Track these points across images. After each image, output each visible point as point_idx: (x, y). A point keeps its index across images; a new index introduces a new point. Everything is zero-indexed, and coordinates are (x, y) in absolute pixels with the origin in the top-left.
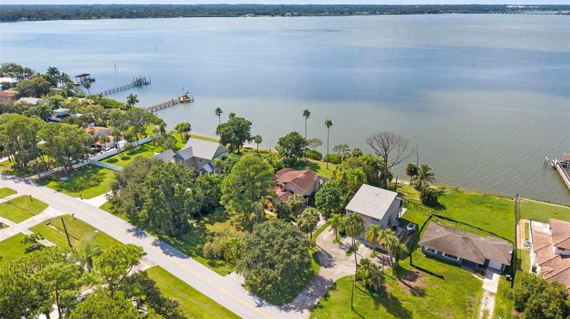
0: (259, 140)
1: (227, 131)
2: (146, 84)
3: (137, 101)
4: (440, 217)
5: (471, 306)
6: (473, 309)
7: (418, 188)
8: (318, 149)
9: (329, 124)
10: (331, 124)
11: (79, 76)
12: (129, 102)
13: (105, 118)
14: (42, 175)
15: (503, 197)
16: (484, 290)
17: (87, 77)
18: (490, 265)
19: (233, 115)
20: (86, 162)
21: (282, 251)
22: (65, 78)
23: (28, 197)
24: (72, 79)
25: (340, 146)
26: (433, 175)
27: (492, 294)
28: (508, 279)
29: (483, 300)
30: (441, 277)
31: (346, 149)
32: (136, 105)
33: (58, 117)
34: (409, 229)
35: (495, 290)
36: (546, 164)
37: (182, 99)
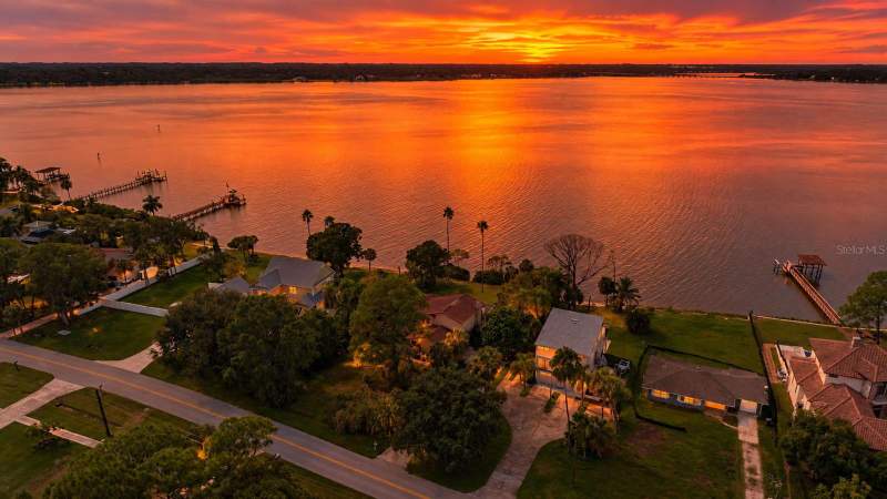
0: (371, 255)
1: (324, 244)
2: (160, 181)
3: (160, 206)
4: (658, 348)
5: (732, 465)
6: (733, 468)
7: (618, 311)
8: (464, 264)
9: (483, 225)
10: (486, 227)
11: (41, 171)
12: (146, 207)
13: (113, 233)
14: (25, 329)
15: (732, 316)
16: (741, 442)
17: (56, 173)
18: (741, 409)
19: (330, 219)
20: (96, 305)
21: (465, 411)
22: (22, 175)
23: (11, 364)
24: (35, 176)
25: (496, 258)
26: (636, 291)
27: (753, 445)
28: (769, 424)
29: (745, 455)
30: (683, 430)
31: (505, 261)
32: (159, 213)
33: (33, 234)
34: (623, 367)
35: (755, 440)
36: (776, 270)
37: (227, 201)
